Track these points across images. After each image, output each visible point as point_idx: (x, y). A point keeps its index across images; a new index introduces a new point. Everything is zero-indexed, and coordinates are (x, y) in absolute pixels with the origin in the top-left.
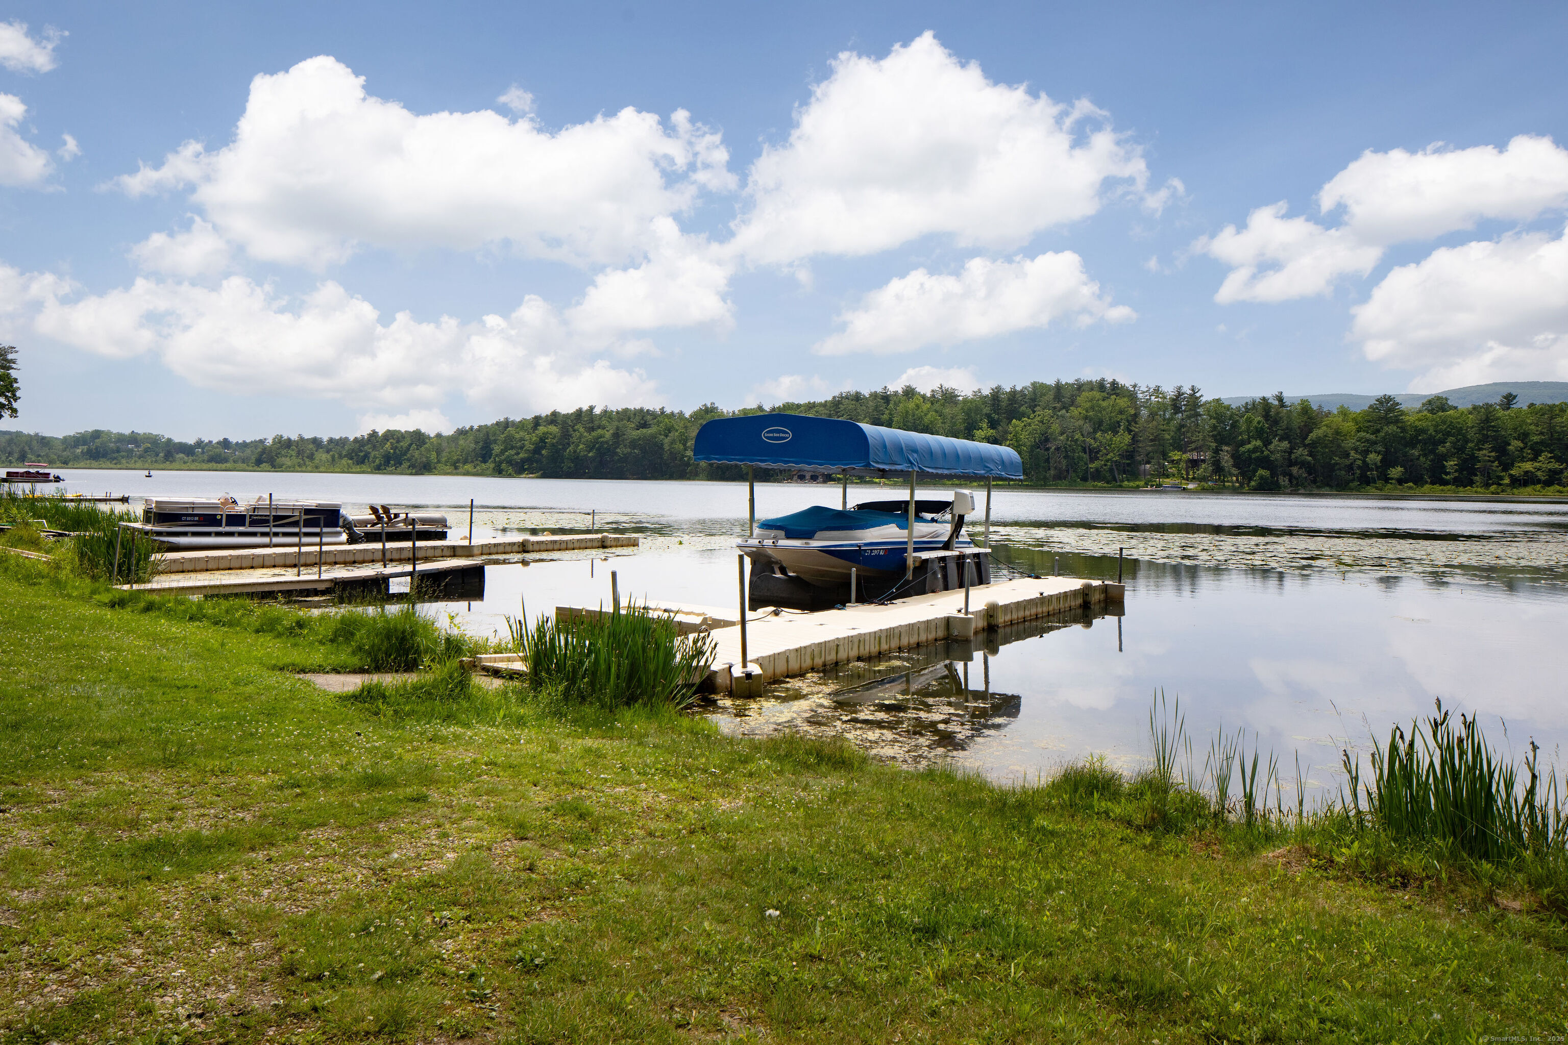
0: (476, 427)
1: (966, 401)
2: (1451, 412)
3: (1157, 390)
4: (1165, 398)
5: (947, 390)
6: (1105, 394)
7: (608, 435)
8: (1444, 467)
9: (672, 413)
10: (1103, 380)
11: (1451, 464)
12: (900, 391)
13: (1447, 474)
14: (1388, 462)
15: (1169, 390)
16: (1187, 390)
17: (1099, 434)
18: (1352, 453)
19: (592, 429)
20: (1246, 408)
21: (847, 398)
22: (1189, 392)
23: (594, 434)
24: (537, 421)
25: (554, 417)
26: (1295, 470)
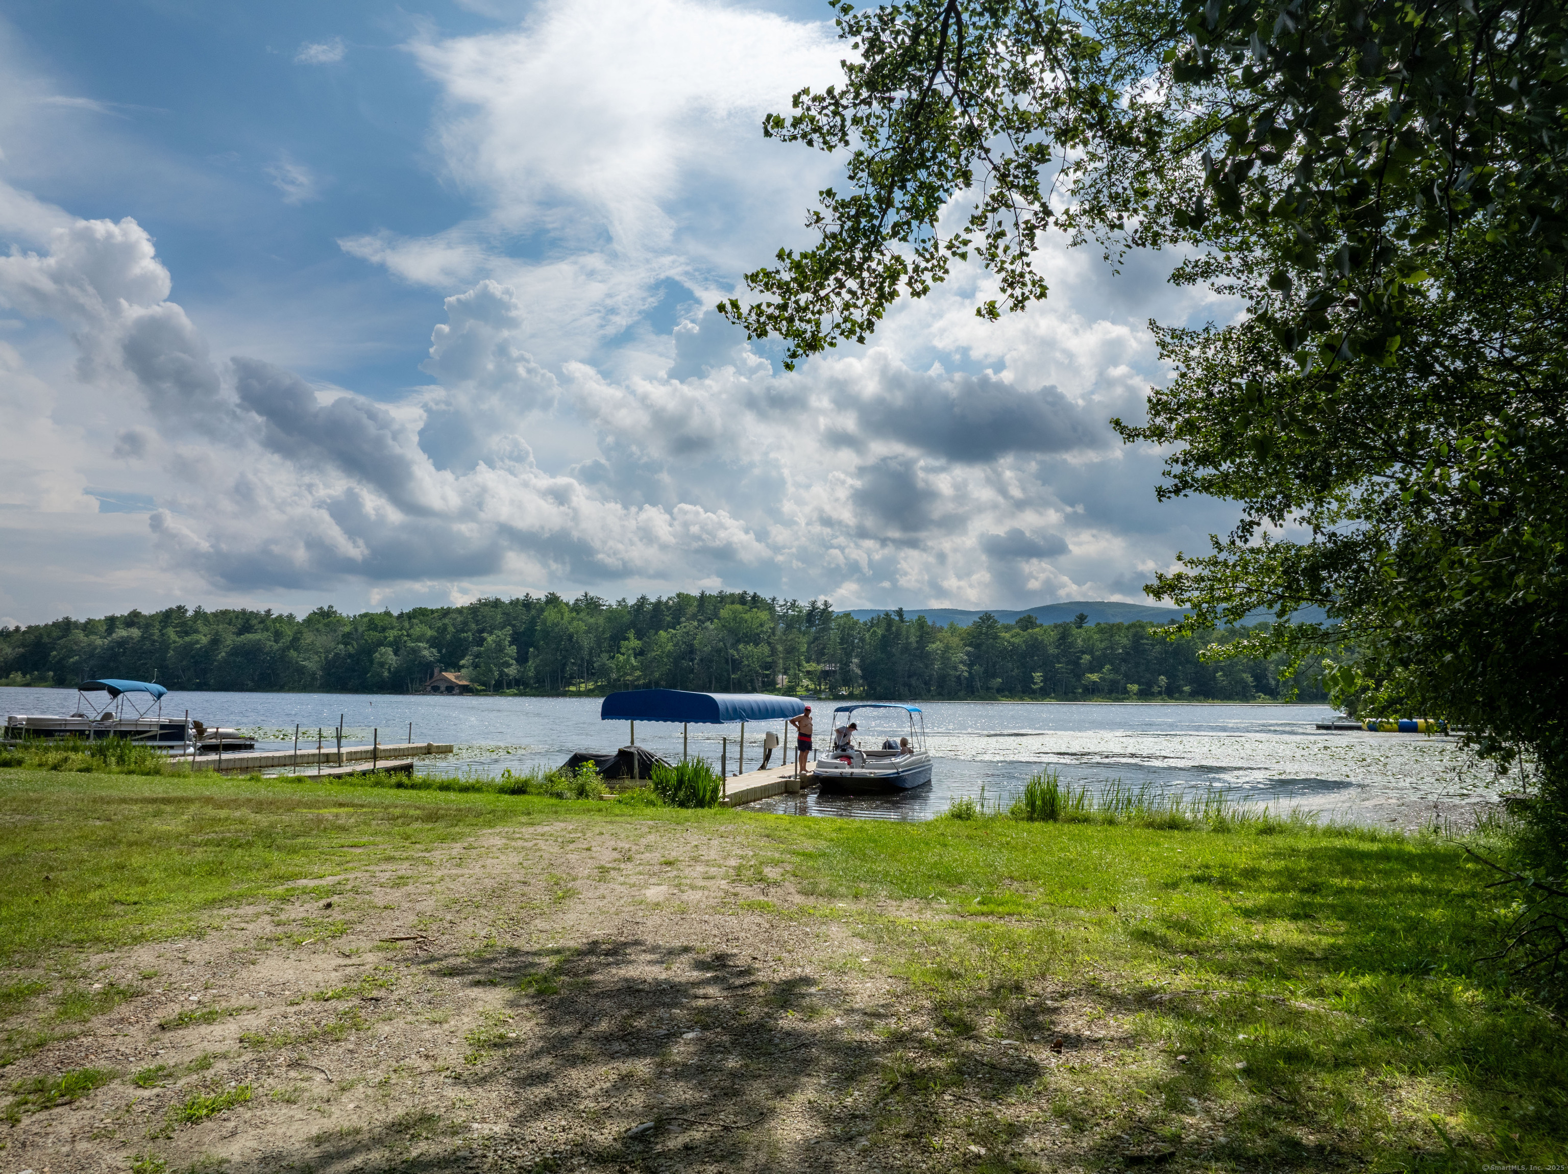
0: (23, 629)
1: (610, 610)
2: (1037, 630)
3: (793, 605)
4: (800, 612)
5: (592, 599)
6: (747, 608)
7: (204, 640)
8: (1033, 678)
9: (281, 616)
10: (745, 593)
11: (1038, 676)
12: (543, 599)
13: (1035, 684)
14: (990, 674)
15: (804, 604)
16: (820, 605)
17: (741, 646)
18: (961, 666)
19: (187, 634)
20: (872, 622)
21: (485, 604)
22: (822, 607)
23: (187, 639)
24: (111, 621)
25: (133, 619)
26: (913, 681)
